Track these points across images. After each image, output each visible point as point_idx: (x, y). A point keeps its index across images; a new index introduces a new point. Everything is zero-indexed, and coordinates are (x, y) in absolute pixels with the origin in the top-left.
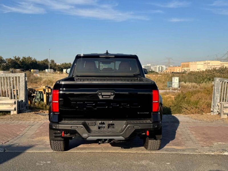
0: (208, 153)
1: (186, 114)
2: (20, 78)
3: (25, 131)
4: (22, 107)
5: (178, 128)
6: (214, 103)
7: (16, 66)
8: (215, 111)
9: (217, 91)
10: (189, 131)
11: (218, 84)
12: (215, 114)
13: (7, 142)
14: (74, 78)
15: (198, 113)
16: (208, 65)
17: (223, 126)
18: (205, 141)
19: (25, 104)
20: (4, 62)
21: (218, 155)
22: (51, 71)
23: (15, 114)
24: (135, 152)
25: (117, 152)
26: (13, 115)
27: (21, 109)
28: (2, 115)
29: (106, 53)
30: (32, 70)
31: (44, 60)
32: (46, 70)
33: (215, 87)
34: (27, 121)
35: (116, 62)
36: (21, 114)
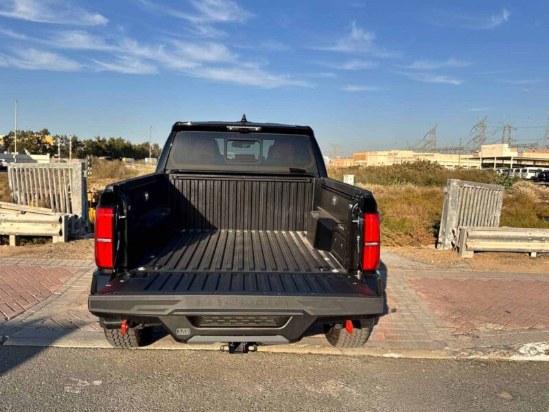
0: (475, 356)
1: (388, 246)
2: (73, 172)
3: (68, 284)
4: (76, 228)
5: (388, 282)
6: (445, 226)
7: (100, 151)
8: (446, 243)
9: (452, 204)
10: (412, 292)
11: (454, 191)
12: (445, 248)
13: (19, 314)
14: (168, 175)
15: (411, 244)
16: (396, 156)
17: (477, 279)
18: (455, 320)
19: (84, 223)
20: (80, 146)
21: (500, 361)
22: (153, 161)
23: (61, 243)
24: (306, 351)
25: (264, 352)
26: (56, 244)
27: (73, 232)
28: (38, 243)
29: (242, 121)
30: (124, 159)
31: (143, 144)
32: (146, 159)
33: (448, 198)
34: (79, 259)
35: (264, 141)
36: (73, 242)
